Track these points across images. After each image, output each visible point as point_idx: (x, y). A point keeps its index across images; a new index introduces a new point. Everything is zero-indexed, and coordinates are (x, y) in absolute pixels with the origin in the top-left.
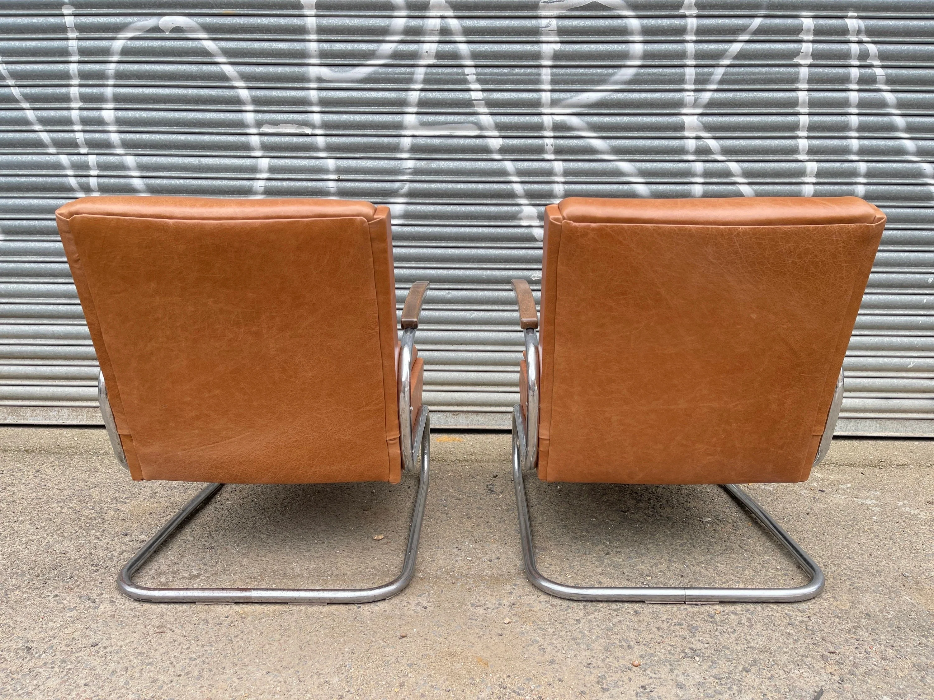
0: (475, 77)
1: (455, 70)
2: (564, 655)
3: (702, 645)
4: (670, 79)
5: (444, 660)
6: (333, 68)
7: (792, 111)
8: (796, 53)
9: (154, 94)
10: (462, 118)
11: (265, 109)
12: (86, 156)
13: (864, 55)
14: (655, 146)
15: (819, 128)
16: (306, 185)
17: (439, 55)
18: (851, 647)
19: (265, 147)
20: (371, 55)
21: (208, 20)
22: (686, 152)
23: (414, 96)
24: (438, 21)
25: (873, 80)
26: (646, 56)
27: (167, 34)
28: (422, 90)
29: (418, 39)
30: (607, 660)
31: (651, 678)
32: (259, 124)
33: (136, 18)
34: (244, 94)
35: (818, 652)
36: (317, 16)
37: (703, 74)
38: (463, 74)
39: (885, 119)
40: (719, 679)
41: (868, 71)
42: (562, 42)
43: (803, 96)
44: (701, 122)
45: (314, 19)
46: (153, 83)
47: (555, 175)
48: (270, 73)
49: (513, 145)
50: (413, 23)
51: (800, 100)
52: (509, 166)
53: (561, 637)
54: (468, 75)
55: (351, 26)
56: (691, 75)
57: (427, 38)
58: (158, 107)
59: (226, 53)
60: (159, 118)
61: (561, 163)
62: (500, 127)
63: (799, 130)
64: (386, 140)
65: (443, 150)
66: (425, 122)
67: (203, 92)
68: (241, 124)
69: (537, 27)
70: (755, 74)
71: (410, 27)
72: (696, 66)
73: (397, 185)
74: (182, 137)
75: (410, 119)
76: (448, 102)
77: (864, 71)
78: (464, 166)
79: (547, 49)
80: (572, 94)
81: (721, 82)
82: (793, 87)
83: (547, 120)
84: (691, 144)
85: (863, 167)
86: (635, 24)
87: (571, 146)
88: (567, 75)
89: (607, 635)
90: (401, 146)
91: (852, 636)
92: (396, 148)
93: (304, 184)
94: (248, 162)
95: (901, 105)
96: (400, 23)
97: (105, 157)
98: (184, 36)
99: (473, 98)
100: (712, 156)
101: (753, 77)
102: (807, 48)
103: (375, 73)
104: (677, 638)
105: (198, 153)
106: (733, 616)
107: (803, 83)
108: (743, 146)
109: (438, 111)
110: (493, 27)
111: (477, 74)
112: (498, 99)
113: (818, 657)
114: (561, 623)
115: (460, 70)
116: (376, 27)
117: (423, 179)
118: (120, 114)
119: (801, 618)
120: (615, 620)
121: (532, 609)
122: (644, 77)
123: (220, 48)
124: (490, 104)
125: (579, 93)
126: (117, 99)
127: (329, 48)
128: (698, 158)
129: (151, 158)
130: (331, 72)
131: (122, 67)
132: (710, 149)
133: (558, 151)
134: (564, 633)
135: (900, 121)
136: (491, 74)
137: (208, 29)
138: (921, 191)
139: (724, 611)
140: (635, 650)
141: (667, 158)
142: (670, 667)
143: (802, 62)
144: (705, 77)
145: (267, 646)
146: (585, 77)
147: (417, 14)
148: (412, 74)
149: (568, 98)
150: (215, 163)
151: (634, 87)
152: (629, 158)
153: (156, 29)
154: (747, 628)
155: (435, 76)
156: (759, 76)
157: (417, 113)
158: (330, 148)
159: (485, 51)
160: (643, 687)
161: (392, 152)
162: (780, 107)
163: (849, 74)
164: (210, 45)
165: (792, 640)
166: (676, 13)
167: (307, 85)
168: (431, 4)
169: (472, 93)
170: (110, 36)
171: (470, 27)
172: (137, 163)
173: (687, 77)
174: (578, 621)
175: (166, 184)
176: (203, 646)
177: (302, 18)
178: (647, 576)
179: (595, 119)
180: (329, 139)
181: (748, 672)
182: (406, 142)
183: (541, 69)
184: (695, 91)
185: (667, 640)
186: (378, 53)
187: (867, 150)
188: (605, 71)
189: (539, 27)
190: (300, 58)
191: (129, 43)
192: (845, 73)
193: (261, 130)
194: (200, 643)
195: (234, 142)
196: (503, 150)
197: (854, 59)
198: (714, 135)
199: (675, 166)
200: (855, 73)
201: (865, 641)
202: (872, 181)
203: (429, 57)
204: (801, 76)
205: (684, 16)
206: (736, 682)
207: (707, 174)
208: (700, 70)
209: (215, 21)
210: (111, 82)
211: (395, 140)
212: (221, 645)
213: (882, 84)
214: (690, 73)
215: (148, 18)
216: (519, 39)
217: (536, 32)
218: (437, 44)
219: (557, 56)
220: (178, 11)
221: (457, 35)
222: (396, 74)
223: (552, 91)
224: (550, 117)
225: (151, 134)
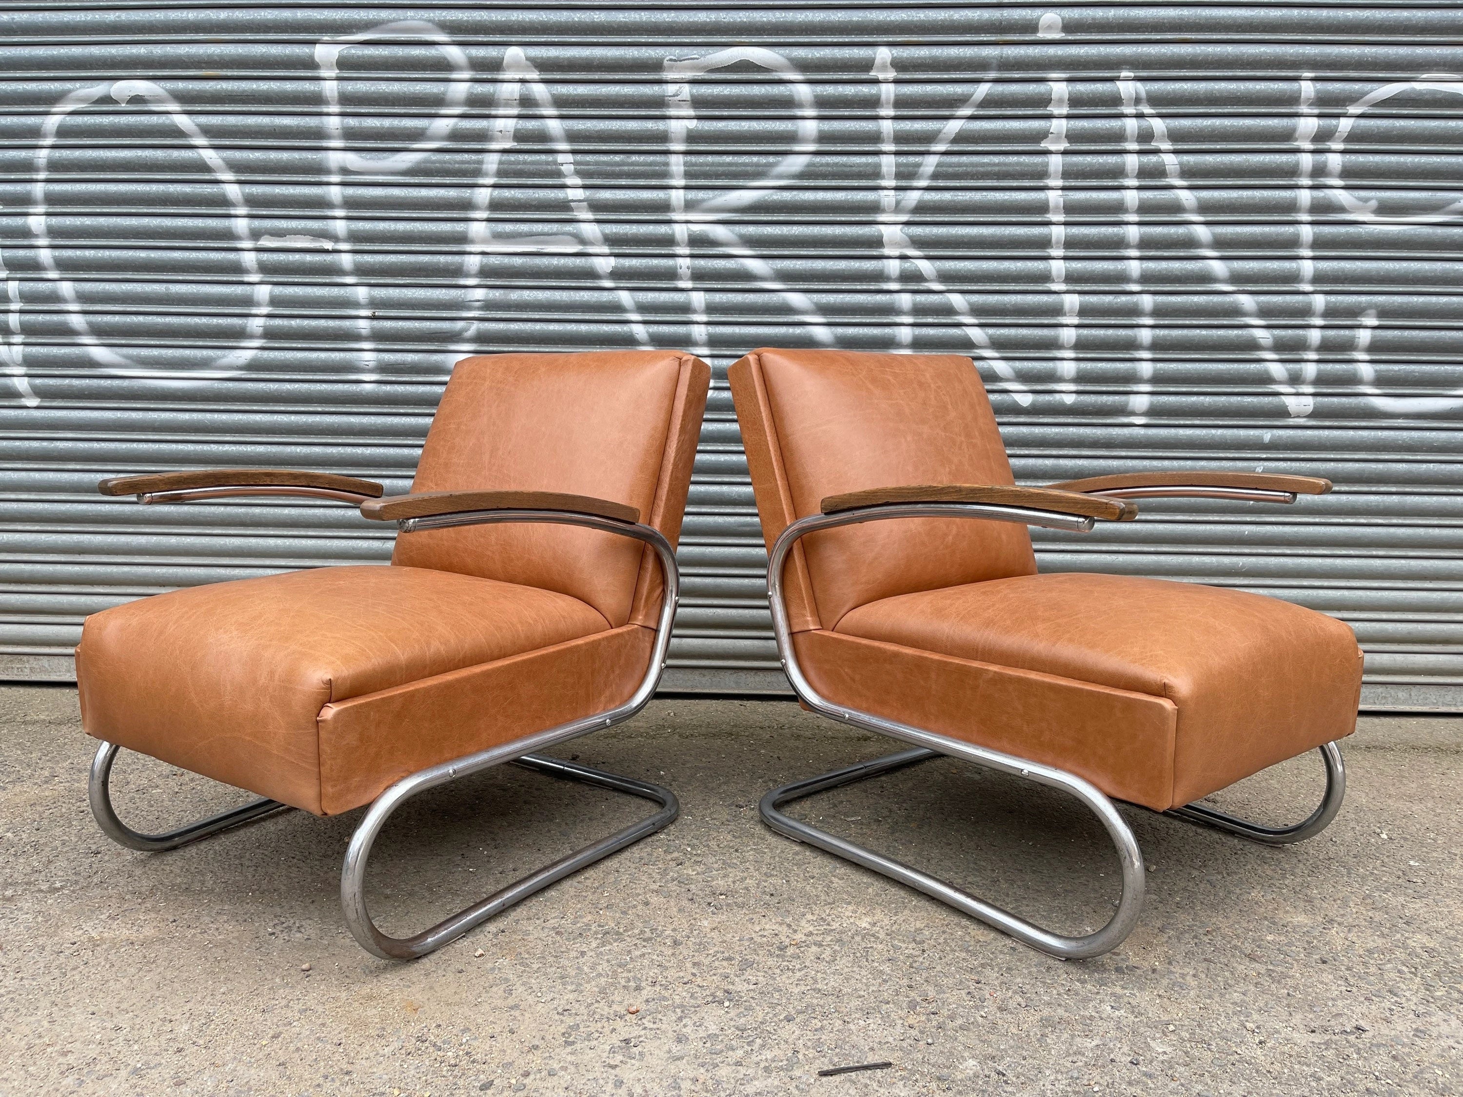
0: (572, 167)
1: (543, 157)
2: (537, 999)
3: (746, 985)
4: (860, 172)
5: (356, 1004)
6: (364, 154)
7: (1039, 219)
8: (1043, 135)
9: (101, 192)
10: (555, 227)
11: (264, 213)
12: (5, 283)
13: (1146, 136)
14: (839, 270)
15: (1081, 244)
16: (325, 324)
17: (519, 136)
18: (962, 992)
19: (264, 268)
20: (418, 135)
21: (181, 85)
22: (888, 279)
23: (483, 195)
24: (517, 87)
25: (1160, 172)
26: (823, 138)
27: (123, 106)
28: (495, 186)
29: (487, 112)
30: (596, 1005)
31: (645, 1028)
32: (255, 235)
33: (78, 84)
34: (233, 191)
35: (908, 997)
36: (338, 79)
37: (907, 165)
38: (555, 163)
39: (1181, 230)
40: (741, 1030)
41: (1153, 158)
42: (699, 118)
43: (1054, 197)
44: (907, 235)
45: (335, 82)
46: (101, 177)
47: (694, 312)
48: (271, 161)
49: (630, 267)
50: (480, 88)
51: (1052, 204)
52: (625, 298)
53: (545, 974)
54: (562, 164)
55: (389, 94)
56: (889, 166)
57: (501, 111)
58: (108, 210)
59: (207, 131)
60: (108, 227)
61: (702, 294)
62: (610, 240)
63: (1052, 247)
64: (442, 259)
65: (528, 273)
66: (500, 232)
67: (172, 188)
68: (229, 235)
69: (660, 96)
70: (983, 165)
71: (475, 95)
72: (897, 153)
73: (460, 325)
74: (143, 254)
75: (477, 229)
76: (534, 203)
77: (1145, 159)
78: (558, 298)
79: (677, 127)
80: (717, 192)
81: (935, 176)
82: (1041, 184)
83: (680, 231)
84: (893, 267)
85: (1147, 301)
86: (804, 92)
87: (716, 269)
88: (707, 165)
89: (615, 971)
90: (465, 268)
91: (973, 977)
92: (458, 271)
93: (323, 323)
94: (239, 290)
95: (1203, 208)
96: (460, 90)
97: (31, 284)
98: (146, 109)
99: (570, 198)
100: (926, 284)
101: (981, 169)
102: (1059, 126)
103: (426, 161)
104: (714, 977)
105: (165, 278)
106: (814, 949)
107: (1055, 178)
108: (970, 270)
109: (519, 216)
110: (596, 95)
111: (575, 163)
112: (607, 200)
113: (905, 1005)
114: (556, 957)
115: (550, 158)
116: (425, 94)
117: (498, 316)
118: (54, 221)
119: (911, 951)
120: (638, 953)
121: (526, 937)
122: (821, 168)
123: (198, 125)
124: (595, 206)
125: (727, 192)
126: (51, 199)
127: (357, 124)
128: (904, 287)
129: (98, 284)
130: (361, 159)
131: (58, 154)
132: (922, 274)
133: (698, 276)
134: (554, 969)
135: (1203, 233)
136: (597, 163)
137: (180, 98)
138: (1237, 336)
139: (805, 942)
140: (644, 992)
141: (859, 287)
142: (680, 1014)
143: (1052, 148)
144: (911, 169)
145: (111, 983)
146: (734, 168)
147: (485, 76)
148: (481, 162)
149: (709, 199)
150: (190, 291)
151: (806, 183)
152: (802, 287)
153: (107, 99)
154: (824, 963)
155: (513, 167)
156: (990, 169)
157: (489, 220)
158: (360, 271)
159: (586, 130)
160: (627, 1041)
161: (453, 277)
162: (1023, 213)
163: (1124, 164)
164: (183, 122)
165: (880, 981)
166: (864, 76)
167: (325, 179)
168: (505, 62)
169: (569, 191)
170: (41, 109)
171: (563, 95)
172: (77, 292)
173: (884, 170)
174: (583, 954)
175: (117, 323)
176: (22, 979)
177: (317, 82)
178: (721, 895)
179: (751, 230)
180: (359, 258)
181: (789, 1021)
182: (473, 262)
183: (670, 156)
184: (897, 189)
185: (699, 979)
186: (429, 132)
187: (1154, 276)
188: (763, 160)
189: (664, 96)
190: (315, 139)
191: (68, 118)
192: (1117, 163)
193: (259, 243)
194: (19, 975)
195: (218, 260)
196: (616, 275)
197: (1132, 141)
198: (927, 253)
199: (869, 298)
200: (1132, 162)
201: (989, 984)
202: (1161, 322)
203: (504, 138)
204: (1052, 169)
205: (876, 82)
206: (765, 1034)
207: (917, 310)
208: (903, 159)
209: (190, 86)
210: (42, 176)
211: (457, 259)
212: (48, 979)
213: (1175, 177)
214: (888, 163)
215: (95, 83)
216: (636, 113)
217: (660, 102)
218: (515, 120)
219: (692, 137)
220: (139, 73)
221: (546, 107)
222: (456, 162)
223: (686, 188)
224: (684, 227)
225: (98, 250)
